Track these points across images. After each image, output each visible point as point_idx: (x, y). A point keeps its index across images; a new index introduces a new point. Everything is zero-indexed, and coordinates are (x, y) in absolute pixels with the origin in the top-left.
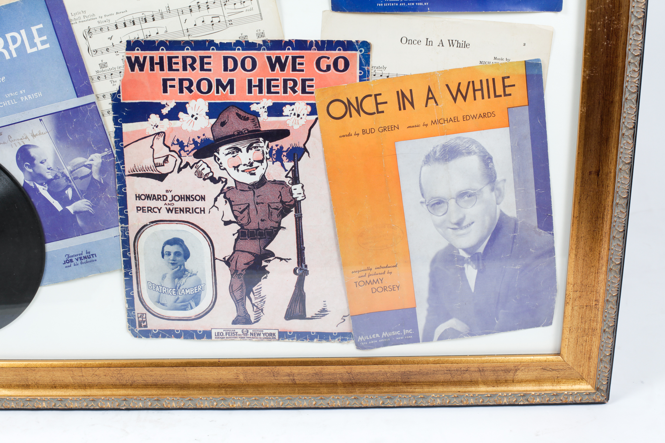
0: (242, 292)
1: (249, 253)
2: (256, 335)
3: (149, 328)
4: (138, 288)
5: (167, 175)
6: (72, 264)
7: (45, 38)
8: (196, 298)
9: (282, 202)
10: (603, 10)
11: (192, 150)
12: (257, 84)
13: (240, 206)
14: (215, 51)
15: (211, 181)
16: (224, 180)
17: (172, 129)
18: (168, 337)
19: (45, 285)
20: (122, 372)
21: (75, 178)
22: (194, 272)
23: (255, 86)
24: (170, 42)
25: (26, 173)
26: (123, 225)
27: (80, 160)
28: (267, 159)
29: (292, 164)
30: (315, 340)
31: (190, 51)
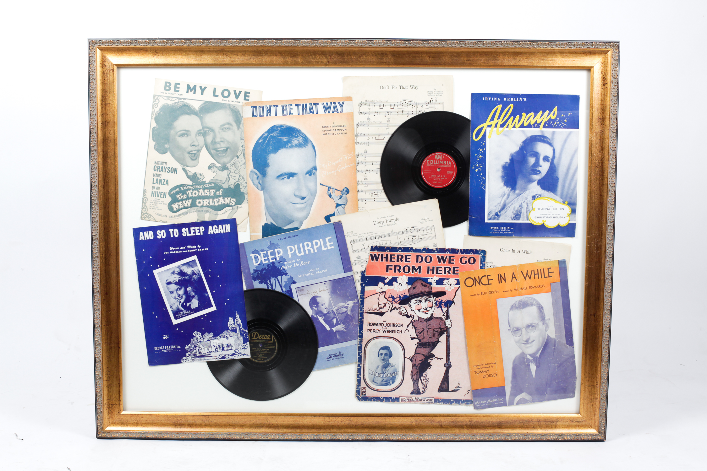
0: (417, 376)
1: (423, 354)
2: (422, 401)
3: (367, 395)
4: (363, 373)
5: (385, 313)
6: (331, 359)
7: (332, 243)
8: (393, 379)
9: (440, 328)
10: (594, 236)
11: (398, 301)
12: (432, 269)
13: (419, 330)
14: (413, 253)
15: (406, 317)
16: (413, 316)
17: (389, 290)
18: (377, 401)
19: (315, 371)
20: (351, 419)
21: (338, 314)
22: (394, 365)
23: (431, 270)
24: (392, 247)
25: (313, 310)
26: (360, 338)
27: (342, 304)
28: (434, 306)
29: (446, 309)
30: (453, 404)
31: (401, 252)
